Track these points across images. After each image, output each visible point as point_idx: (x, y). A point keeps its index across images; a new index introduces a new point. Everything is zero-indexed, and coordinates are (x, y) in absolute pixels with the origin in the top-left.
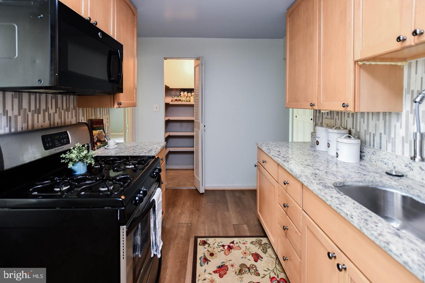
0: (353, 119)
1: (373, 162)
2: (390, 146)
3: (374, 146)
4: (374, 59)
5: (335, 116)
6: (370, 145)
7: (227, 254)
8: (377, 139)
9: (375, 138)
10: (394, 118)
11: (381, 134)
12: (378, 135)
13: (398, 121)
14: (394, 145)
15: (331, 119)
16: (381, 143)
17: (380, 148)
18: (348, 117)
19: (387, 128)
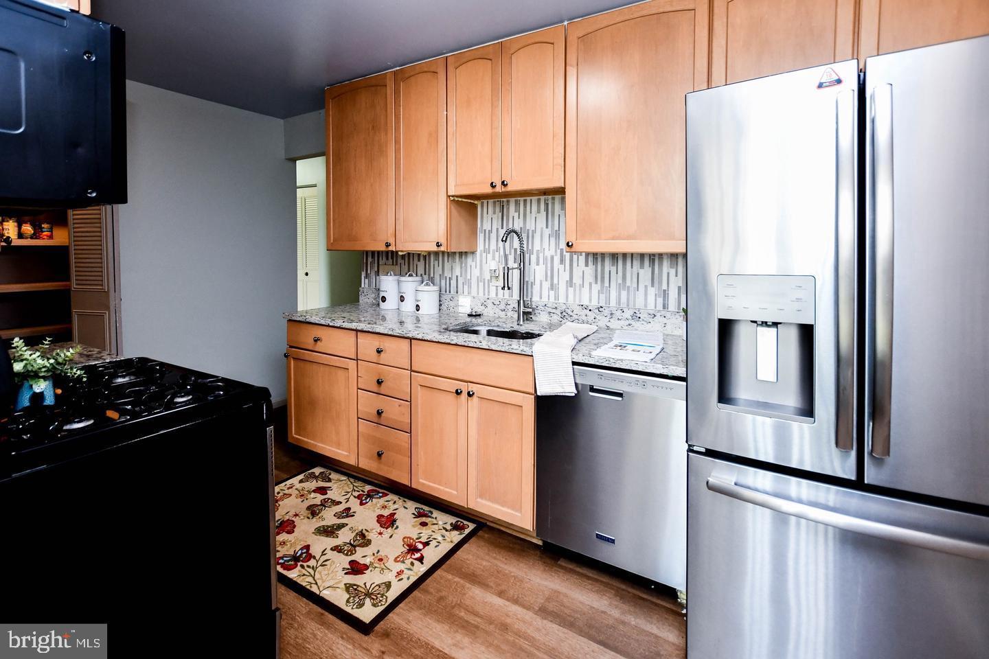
0: (425, 263)
1: (451, 309)
2: (466, 287)
3: (450, 292)
4: (461, 196)
5: (400, 261)
6: (446, 292)
7: (406, 540)
8: (453, 282)
9: (452, 281)
10: (470, 259)
11: (457, 276)
12: (454, 278)
13: (473, 261)
14: (470, 287)
15: (393, 264)
16: (457, 287)
17: (457, 293)
18: (419, 260)
19: (464, 269)
